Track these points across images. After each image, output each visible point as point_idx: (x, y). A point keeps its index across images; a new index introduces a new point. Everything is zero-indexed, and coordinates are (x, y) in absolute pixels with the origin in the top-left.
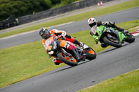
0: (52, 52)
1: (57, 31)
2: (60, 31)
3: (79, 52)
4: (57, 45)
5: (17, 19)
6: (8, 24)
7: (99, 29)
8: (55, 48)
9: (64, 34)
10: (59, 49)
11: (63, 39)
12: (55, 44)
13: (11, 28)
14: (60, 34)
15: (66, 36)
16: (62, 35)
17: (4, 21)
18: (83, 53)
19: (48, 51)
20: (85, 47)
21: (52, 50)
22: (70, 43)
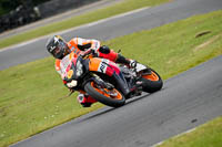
0: (74, 83)
1: (81, 42)
2: (88, 41)
3: (128, 80)
4: (84, 68)
5: (36, 9)
6: (21, 19)
8: (78, 74)
9: (96, 45)
11: (95, 55)
13: (27, 26)
14: (89, 45)
15: (101, 50)
16: (93, 47)
17: (12, 13)
18: (135, 80)
19: (66, 81)
20: (140, 67)
21: (74, 78)
22: (108, 61)
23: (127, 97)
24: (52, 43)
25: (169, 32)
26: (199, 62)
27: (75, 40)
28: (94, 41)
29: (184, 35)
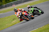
2: (21, 9)
3: (29, 16)
7: (32, 9)
9: (23, 10)
10: (22, 15)
12: (21, 13)
19: (18, 16)
23: (29, 19)
24: (15, 9)
25: (7, 18)
26: (13, 25)
27: (19, 9)
28: (22, 9)
29: (10, 19)
